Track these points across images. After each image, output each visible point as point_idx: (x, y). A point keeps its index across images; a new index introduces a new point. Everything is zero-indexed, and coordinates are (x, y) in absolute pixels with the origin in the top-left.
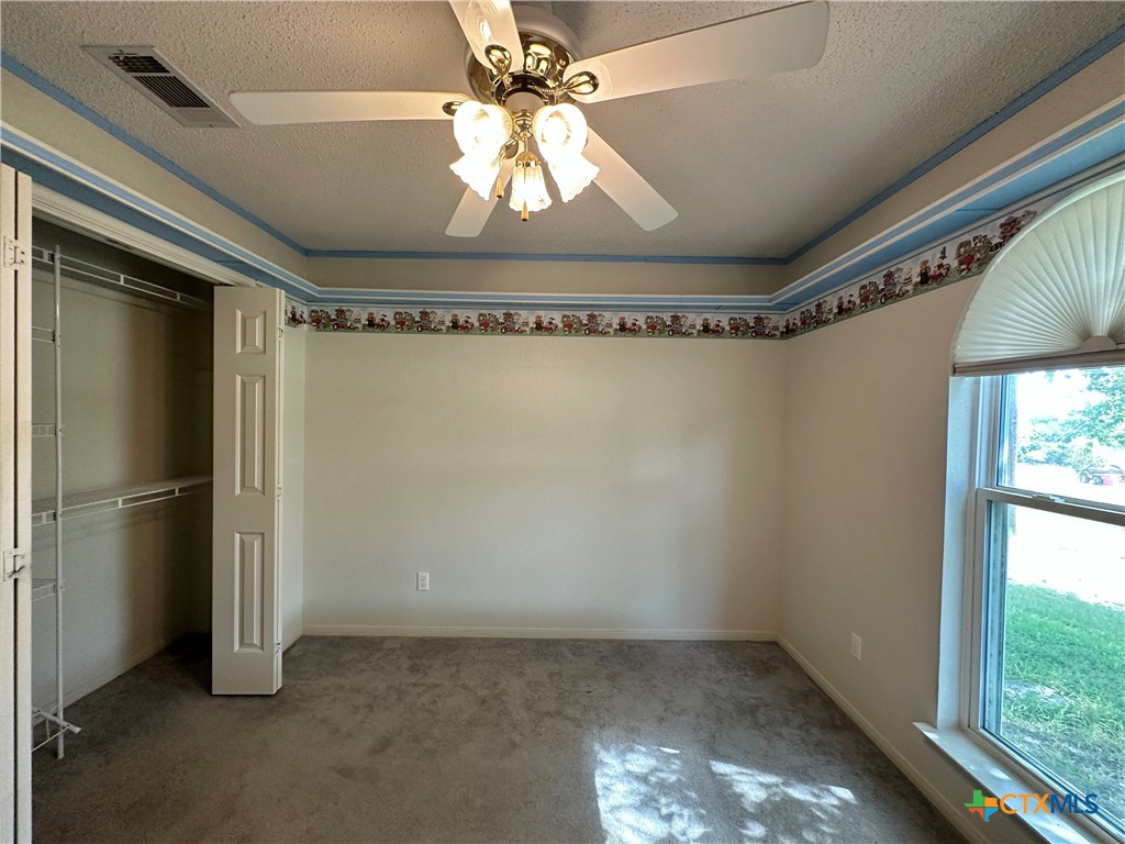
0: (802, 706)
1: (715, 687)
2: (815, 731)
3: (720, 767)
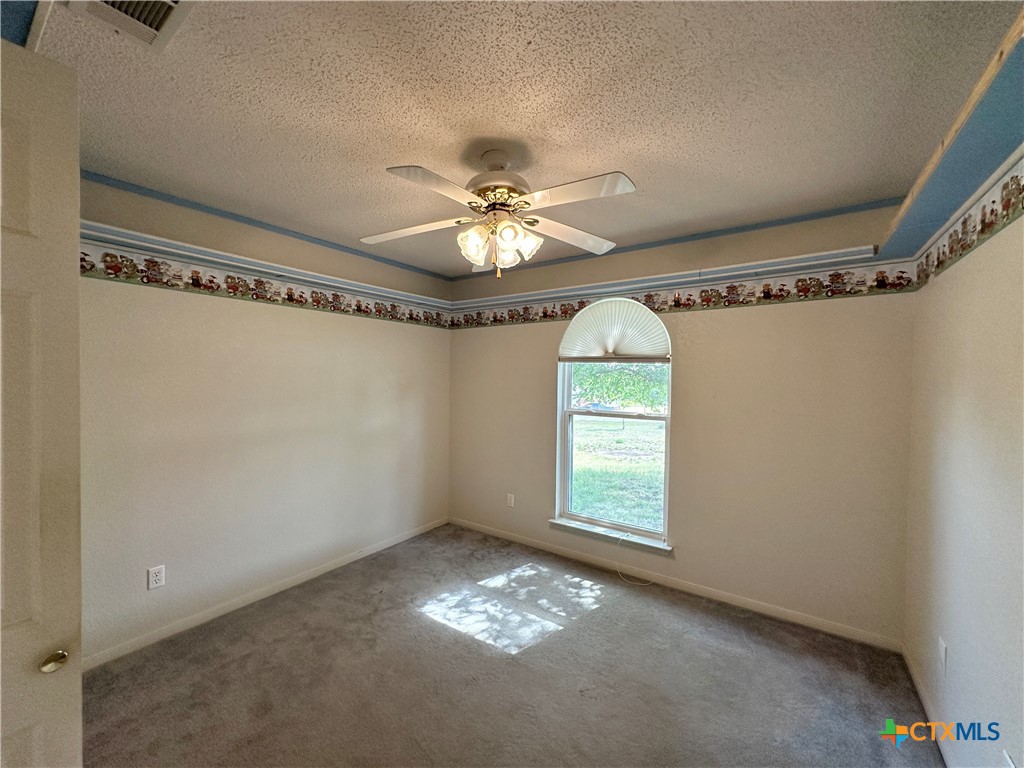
0: (488, 544)
1: (444, 555)
2: (502, 550)
3: (481, 583)
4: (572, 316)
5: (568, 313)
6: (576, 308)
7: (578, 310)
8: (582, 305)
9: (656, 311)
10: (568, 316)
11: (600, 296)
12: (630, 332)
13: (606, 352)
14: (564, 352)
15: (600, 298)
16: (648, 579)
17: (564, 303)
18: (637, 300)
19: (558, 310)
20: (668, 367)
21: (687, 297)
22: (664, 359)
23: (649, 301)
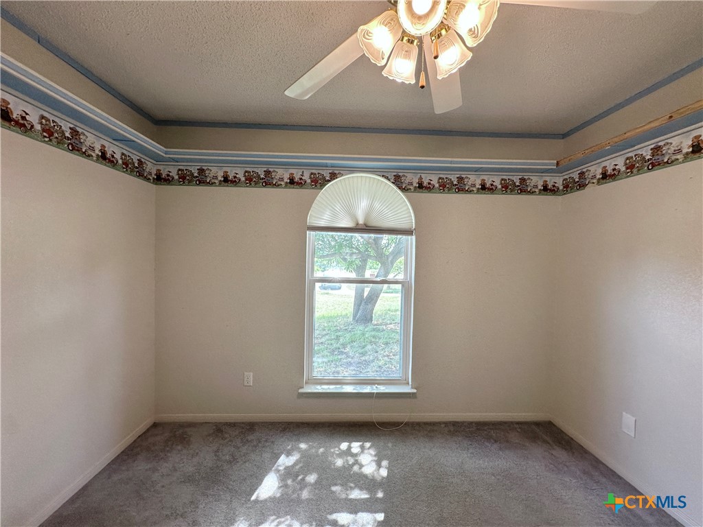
4: (322, 186)
5: (319, 182)
6: (327, 178)
7: (329, 181)
8: (333, 176)
9: (404, 190)
10: (318, 185)
11: (353, 170)
12: (377, 205)
13: (357, 224)
14: (313, 220)
15: (352, 172)
16: (401, 421)
17: (314, 171)
18: (387, 178)
19: (306, 177)
20: (412, 239)
21: (428, 181)
22: (408, 232)
23: (398, 181)
